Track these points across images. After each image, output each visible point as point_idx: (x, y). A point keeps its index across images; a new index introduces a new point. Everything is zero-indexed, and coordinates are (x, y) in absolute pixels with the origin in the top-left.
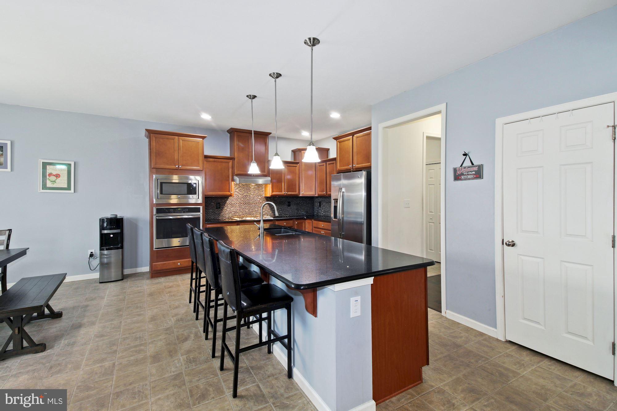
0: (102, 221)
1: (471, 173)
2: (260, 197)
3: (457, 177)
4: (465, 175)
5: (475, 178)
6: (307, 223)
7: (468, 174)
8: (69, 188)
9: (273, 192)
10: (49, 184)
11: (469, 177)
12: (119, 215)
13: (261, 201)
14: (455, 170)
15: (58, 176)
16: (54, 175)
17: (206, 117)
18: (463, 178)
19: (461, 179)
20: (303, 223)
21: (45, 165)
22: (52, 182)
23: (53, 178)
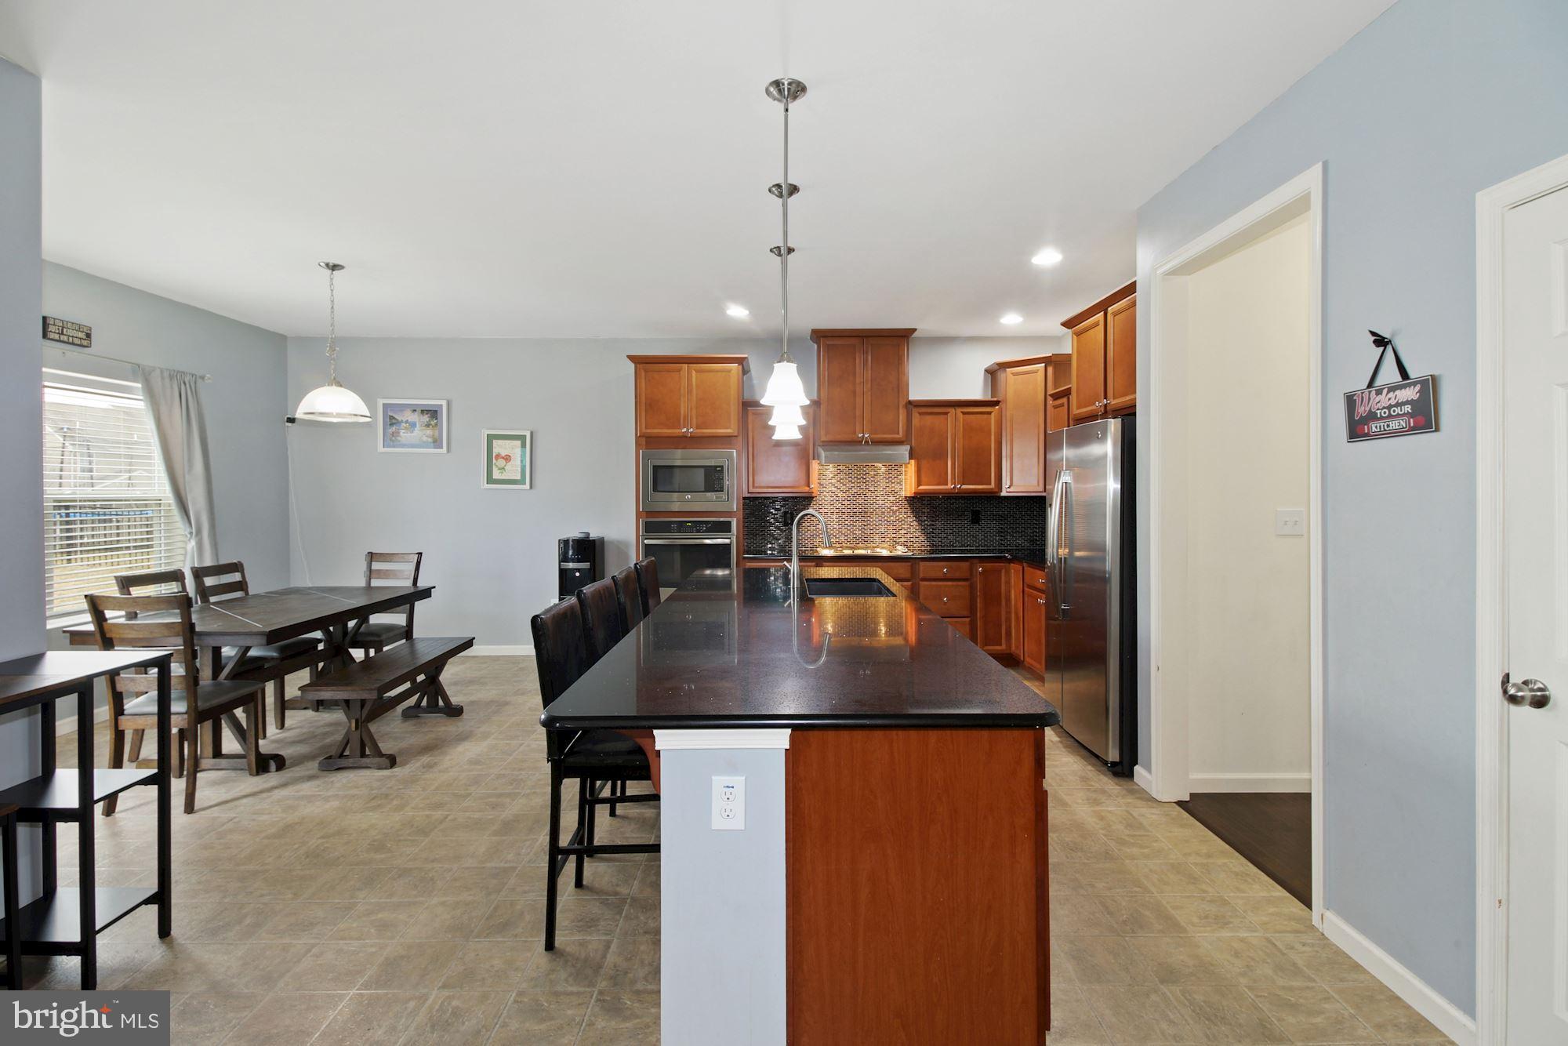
0: (565, 543)
1: (1398, 410)
2: (892, 499)
3: (1357, 430)
4: (1382, 418)
5: (1412, 429)
6: (1013, 571)
7: (1390, 416)
8: (522, 482)
9: (919, 483)
10: (496, 475)
11: (1394, 425)
12: (593, 535)
13: (895, 508)
14: (1351, 401)
15: (507, 458)
16: (503, 458)
17: (737, 312)
18: (1374, 428)
19: (1368, 435)
20: (1003, 571)
21: (491, 438)
22: (499, 469)
23: (501, 462)
